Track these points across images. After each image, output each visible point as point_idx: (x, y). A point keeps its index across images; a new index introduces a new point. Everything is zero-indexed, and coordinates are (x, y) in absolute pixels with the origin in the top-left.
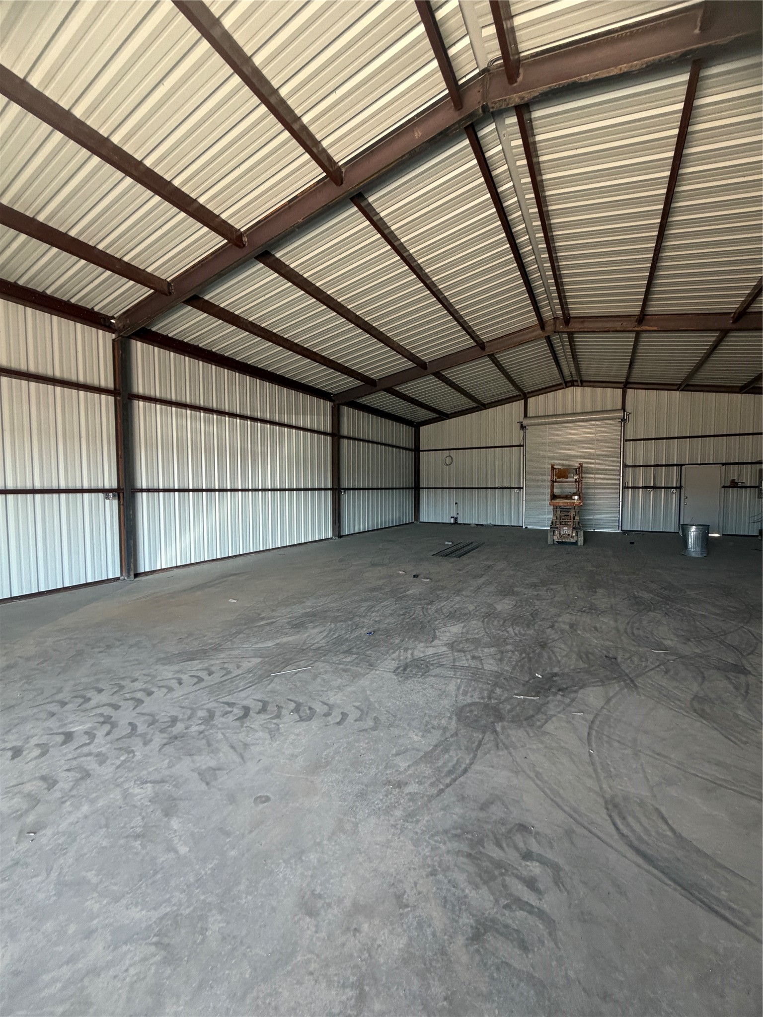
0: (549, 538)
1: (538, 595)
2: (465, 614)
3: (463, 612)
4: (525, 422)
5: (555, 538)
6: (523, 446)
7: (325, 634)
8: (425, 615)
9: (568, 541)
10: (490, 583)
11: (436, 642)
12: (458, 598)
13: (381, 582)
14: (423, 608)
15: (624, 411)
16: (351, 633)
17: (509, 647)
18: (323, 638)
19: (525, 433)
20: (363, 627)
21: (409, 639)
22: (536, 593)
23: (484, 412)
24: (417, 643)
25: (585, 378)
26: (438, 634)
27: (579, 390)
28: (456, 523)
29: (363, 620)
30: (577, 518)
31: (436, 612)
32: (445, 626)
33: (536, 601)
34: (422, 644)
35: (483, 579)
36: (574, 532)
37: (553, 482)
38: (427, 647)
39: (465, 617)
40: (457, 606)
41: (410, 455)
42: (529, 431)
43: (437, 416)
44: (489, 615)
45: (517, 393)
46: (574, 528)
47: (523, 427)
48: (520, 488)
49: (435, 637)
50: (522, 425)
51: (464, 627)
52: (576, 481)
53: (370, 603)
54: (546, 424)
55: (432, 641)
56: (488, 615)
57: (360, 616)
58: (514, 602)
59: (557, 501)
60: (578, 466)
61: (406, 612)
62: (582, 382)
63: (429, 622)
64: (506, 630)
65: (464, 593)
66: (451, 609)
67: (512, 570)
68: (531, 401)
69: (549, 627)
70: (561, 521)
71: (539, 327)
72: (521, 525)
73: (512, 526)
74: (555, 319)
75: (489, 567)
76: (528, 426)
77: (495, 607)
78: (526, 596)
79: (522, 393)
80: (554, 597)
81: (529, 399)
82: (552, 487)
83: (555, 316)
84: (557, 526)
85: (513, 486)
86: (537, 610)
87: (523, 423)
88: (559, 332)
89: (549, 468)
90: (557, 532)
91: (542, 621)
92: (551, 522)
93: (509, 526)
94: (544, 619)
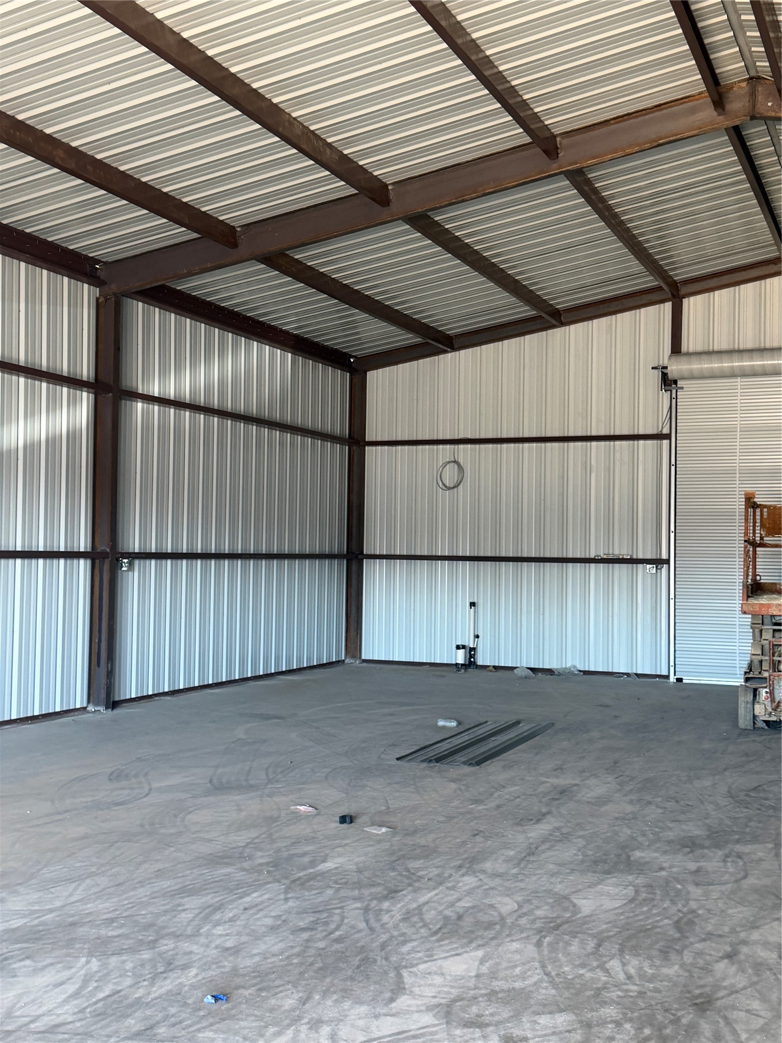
0: (742, 711)
1: (698, 871)
2: (490, 925)
3: (486, 918)
4: (675, 368)
5: (759, 710)
6: (668, 437)
7: (71, 988)
8: (372, 929)
10: (565, 838)
11: (403, 1001)
12: (470, 881)
13: (241, 838)
14: (366, 910)
16: (153, 984)
17: (611, 1012)
18: (66, 1001)
19: (674, 400)
20: (185, 967)
21: (325, 994)
22: (692, 866)
23: (557, 334)
24: (347, 1004)
26: (408, 979)
28: (471, 663)
29: (186, 946)
31: (404, 919)
32: (430, 957)
33: (692, 888)
34: (363, 1009)
35: (544, 828)
37: (752, 544)
38: (377, 1017)
39: (490, 934)
40: (466, 903)
41: (337, 454)
42: (688, 393)
43: (419, 340)
44: (557, 927)
45: (649, 281)
47: (668, 382)
48: (659, 562)
49: (399, 989)
50: (664, 375)
51: (482, 962)
53: (209, 899)
54: (732, 375)
55: (392, 1000)
56: (554, 926)
57: (176, 936)
58: (630, 891)
59: (764, 600)
61: (316, 922)
63: (383, 946)
64: (602, 967)
65: (488, 865)
66: (448, 912)
67: (631, 802)
68: (693, 306)
69: (722, 958)
70: (776, 658)
71: (709, 99)
72: (665, 673)
73: (637, 675)
74: (754, 80)
75: (564, 792)
76: (683, 378)
77: (575, 905)
78: (664, 873)
79: (668, 284)
80: (745, 877)
81: (685, 301)
82: (751, 561)
83: (753, 73)
84: (766, 674)
85: (640, 556)
86: (693, 911)
87: (668, 371)
88: (765, 119)
89: (739, 505)
90: (763, 693)
91: (704, 940)
92: (745, 664)
93: (628, 675)
94: (709, 936)
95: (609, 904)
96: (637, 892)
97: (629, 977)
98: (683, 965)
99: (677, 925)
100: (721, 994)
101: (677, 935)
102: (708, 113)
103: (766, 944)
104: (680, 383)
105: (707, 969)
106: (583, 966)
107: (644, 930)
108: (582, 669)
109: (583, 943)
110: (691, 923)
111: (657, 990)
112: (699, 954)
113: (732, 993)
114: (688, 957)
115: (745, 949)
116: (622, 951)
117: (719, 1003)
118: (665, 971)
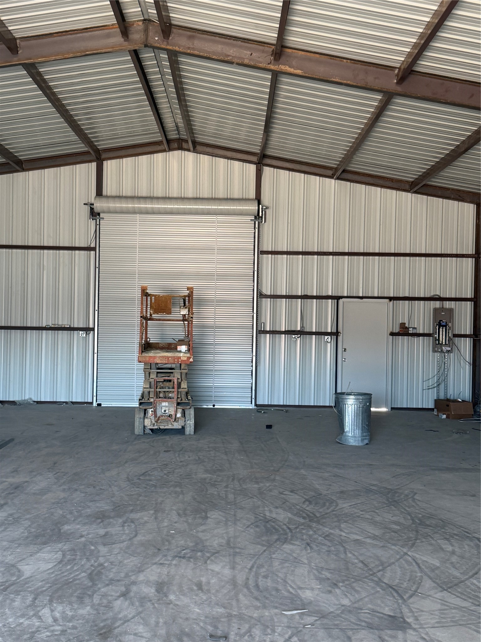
0: (137, 424)
1: (106, 534)
4: (99, 205)
5: (147, 422)
6: (94, 249)
9: (170, 427)
15: (259, 203)
19: (98, 225)
22: (102, 532)
23: (20, 176)
25: (200, 138)
27: (190, 157)
30: (184, 385)
33: (101, 548)
36: (180, 411)
37: (145, 318)
42: (107, 221)
44: (6, 589)
45: (81, 147)
46: (178, 404)
47: (94, 214)
48: (88, 330)
50: (92, 209)
52: (184, 319)
54: (134, 212)
59: (152, 354)
60: (187, 292)
62: (195, 143)
67: (64, 490)
68: (110, 166)
69: (119, 597)
70: (158, 390)
71: (118, 30)
72: (90, 400)
73: (72, 403)
74: (147, 21)
75: (17, 487)
76: (104, 212)
77: (19, 571)
78: (83, 539)
79: (93, 150)
80: (136, 536)
81: (105, 163)
82: (144, 329)
83: (146, 17)
84: (152, 400)
85: (76, 326)
86: (101, 565)
87: (94, 206)
88: (154, 48)
89: (138, 294)
90: (150, 412)
91: (108, 585)
92: (140, 393)
93: (66, 403)
94: (112, 582)
95: (44, 566)
96: (64, 555)
97: (55, 620)
98: (93, 606)
99: (91, 577)
100: (117, 624)
101: (90, 584)
102: (118, 39)
103: (147, 583)
104: (101, 215)
105: (109, 607)
106: (23, 616)
107: (67, 583)
108: (36, 400)
109: (24, 599)
110: (99, 573)
111: (74, 628)
112: (104, 596)
113: (125, 622)
114: (96, 599)
115: (134, 588)
116: (51, 601)
117: (116, 631)
118: (81, 612)
